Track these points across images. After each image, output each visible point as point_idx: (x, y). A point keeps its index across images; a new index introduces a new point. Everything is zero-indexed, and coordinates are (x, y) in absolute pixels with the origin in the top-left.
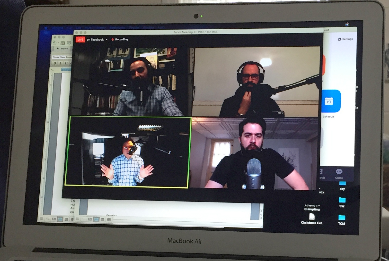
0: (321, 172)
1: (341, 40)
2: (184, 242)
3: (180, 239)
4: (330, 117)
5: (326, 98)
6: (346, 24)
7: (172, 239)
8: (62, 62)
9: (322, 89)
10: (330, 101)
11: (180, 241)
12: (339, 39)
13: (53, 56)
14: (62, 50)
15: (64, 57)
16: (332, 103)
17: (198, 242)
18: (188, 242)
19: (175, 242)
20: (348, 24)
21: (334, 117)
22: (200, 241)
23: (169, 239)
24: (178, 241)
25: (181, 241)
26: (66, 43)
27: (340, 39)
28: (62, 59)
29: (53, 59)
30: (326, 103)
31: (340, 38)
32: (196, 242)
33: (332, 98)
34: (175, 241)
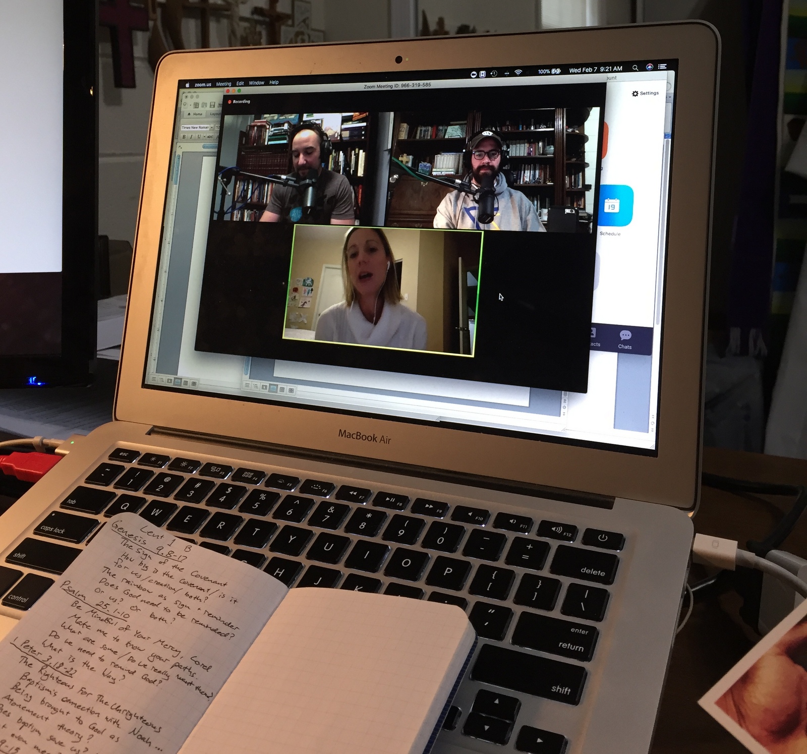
0: (593, 335)
1: (637, 95)
2: (364, 438)
3: (357, 432)
4: (613, 234)
5: (606, 201)
6: (648, 66)
7: (345, 431)
8: (194, 135)
9: (601, 184)
10: (613, 206)
11: (357, 435)
12: (633, 94)
13: (182, 125)
14: (195, 116)
15: (197, 128)
16: (617, 210)
17: (385, 441)
18: (370, 438)
19: (350, 437)
20: (651, 66)
21: (619, 234)
22: (388, 440)
23: (340, 430)
24: (355, 436)
25: (359, 436)
26: (200, 106)
27: (635, 94)
28: (194, 130)
29: (182, 130)
30: (607, 210)
31: (635, 92)
32: (381, 440)
33: (618, 201)
34: (350, 435)
